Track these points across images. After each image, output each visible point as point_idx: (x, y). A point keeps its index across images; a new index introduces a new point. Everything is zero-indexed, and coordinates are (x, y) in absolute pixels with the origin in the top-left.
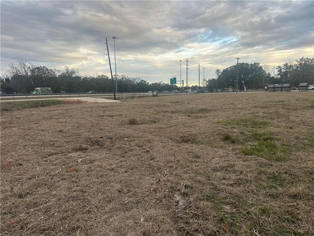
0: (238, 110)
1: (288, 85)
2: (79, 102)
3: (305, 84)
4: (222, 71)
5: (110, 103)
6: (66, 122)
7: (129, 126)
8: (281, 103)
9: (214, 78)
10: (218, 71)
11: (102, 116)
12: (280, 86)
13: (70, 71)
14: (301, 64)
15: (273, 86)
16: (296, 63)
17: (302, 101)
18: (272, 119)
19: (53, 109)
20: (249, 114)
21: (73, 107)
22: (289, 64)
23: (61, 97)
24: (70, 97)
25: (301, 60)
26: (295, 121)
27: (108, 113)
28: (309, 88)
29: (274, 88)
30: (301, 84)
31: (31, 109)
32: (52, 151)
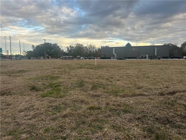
0: (44, 70)
1: (72, 57)
3: (79, 56)
4: (36, 46)
8: (68, 66)
9: (31, 50)
10: (33, 46)
12: (68, 57)
14: (77, 47)
15: (65, 57)
16: (75, 46)
17: (77, 65)
18: (62, 74)
20: (50, 72)
22: (72, 46)
25: (77, 44)
26: (72, 75)
28: (81, 58)
29: (65, 58)
30: (77, 56)
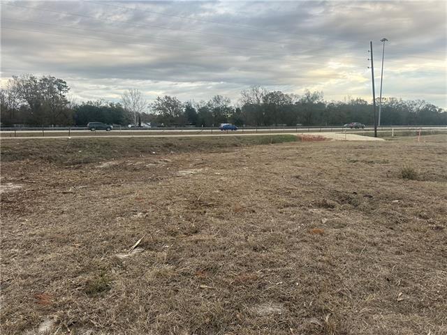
2: (320, 139)
5: (368, 141)
6: (303, 166)
7: (401, 181)
11: (355, 162)
13: (311, 96)
19: (286, 147)
21: (312, 145)
23: (296, 132)
24: (309, 131)
27: (364, 157)
31: (261, 146)
32: (288, 202)
